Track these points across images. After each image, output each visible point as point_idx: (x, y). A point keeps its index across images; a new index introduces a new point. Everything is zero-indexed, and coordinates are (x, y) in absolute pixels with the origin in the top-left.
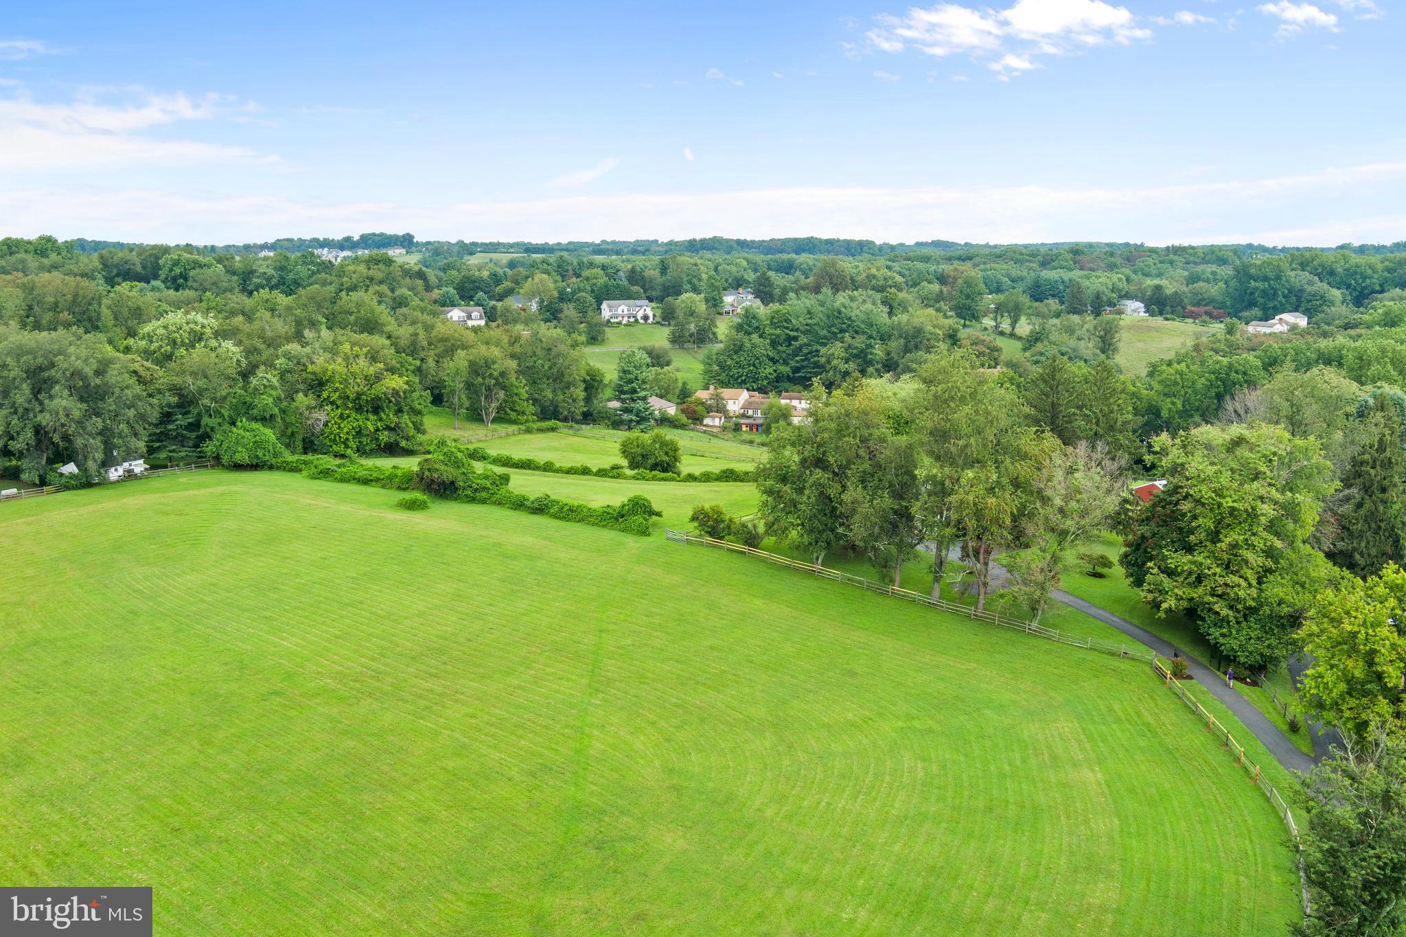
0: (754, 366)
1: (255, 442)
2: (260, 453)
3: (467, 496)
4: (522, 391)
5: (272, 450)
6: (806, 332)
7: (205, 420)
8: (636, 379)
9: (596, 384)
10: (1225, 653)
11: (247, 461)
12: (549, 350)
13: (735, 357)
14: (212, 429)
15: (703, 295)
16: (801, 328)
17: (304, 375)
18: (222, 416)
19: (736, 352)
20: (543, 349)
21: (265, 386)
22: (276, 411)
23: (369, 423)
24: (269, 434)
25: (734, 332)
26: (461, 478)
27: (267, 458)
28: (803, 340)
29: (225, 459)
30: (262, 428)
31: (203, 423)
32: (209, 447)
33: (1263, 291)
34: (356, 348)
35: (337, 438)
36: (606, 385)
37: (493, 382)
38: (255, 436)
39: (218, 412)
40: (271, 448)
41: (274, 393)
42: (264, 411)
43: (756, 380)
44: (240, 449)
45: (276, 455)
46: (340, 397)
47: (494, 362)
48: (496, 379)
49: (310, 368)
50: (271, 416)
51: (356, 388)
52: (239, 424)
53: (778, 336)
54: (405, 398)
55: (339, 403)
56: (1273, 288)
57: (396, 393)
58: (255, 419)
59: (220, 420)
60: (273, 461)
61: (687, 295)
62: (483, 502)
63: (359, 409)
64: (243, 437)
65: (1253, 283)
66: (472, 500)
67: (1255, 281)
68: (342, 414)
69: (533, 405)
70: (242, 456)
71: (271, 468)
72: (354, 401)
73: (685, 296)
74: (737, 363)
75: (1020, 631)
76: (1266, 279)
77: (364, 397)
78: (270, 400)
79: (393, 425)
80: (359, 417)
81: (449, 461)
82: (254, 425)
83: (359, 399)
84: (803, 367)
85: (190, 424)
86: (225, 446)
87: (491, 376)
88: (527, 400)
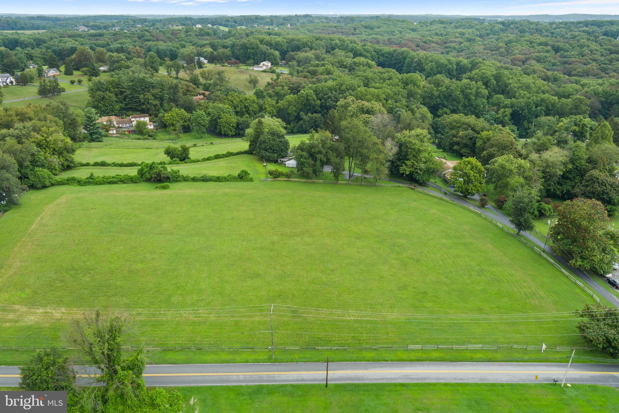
0: (112, 105)
6: (128, 89)
16: (126, 87)
28: (128, 92)
33: (253, 53)
41: (41, 154)
43: (113, 111)
53: (117, 92)
56: (256, 52)
60: (53, 182)
65: (249, 50)
67: (250, 49)
74: (104, 105)
76: (253, 48)
84: (129, 103)
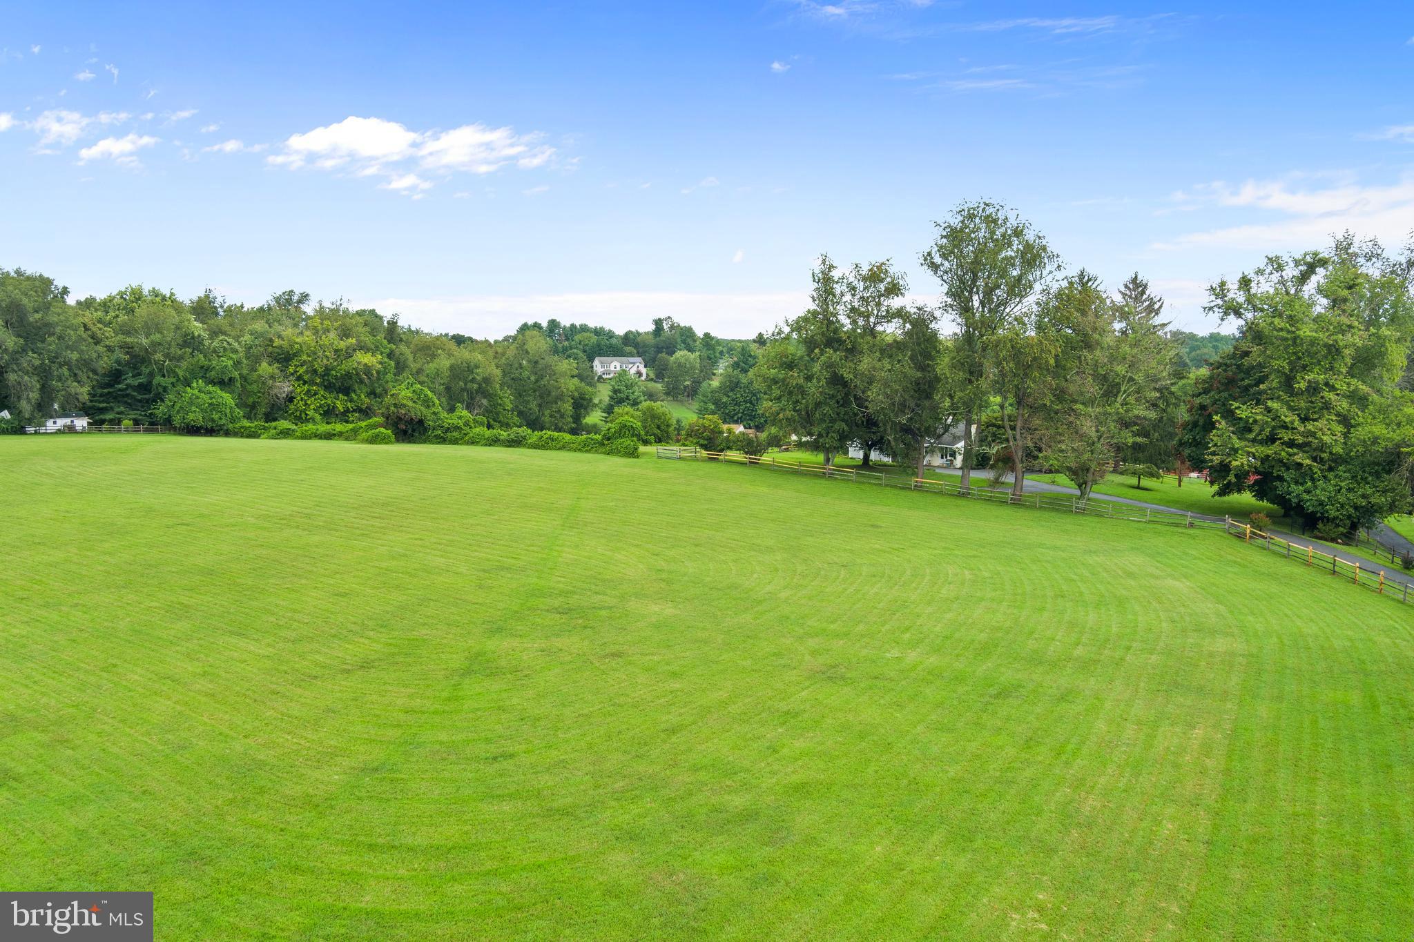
0: (751, 403)
1: (211, 404)
2: (216, 416)
3: (437, 437)
4: (507, 401)
5: (229, 415)
7: (158, 379)
8: (627, 398)
9: (585, 403)
10: (1311, 509)
11: (200, 423)
12: (536, 362)
13: (730, 394)
14: (165, 389)
15: (698, 353)
17: (270, 349)
18: (176, 375)
19: (732, 390)
20: (529, 361)
21: (225, 349)
22: (236, 374)
23: (338, 402)
24: (227, 398)
25: (730, 370)
26: (430, 417)
27: (223, 421)
29: (177, 420)
30: (219, 392)
31: (155, 382)
32: (161, 410)
34: (326, 322)
35: (303, 415)
36: (595, 405)
37: (476, 386)
38: (211, 398)
39: (172, 372)
40: (228, 411)
41: (234, 356)
42: (223, 373)
43: (753, 417)
44: (193, 408)
45: (233, 421)
46: (307, 372)
47: (477, 367)
48: (480, 385)
49: (277, 342)
50: (230, 379)
51: (325, 361)
52: (194, 385)
54: (378, 379)
55: (306, 377)
57: (367, 369)
58: (213, 383)
59: (174, 380)
60: (230, 426)
61: (682, 353)
62: (455, 442)
63: (329, 387)
64: (198, 398)
66: (442, 440)
68: (309, 391)
69: (518, 416)
70: (196, 417)
71: (227, 434)
72: (322, 376)
73: (679, 354)
74: (733, 400)
75: (1065, 512)
77: (334, 372)
78: (230, 363)
79: (364, 407)
80: (327, 395)
81: (419, 399)
82: (210, 388)
83: (328, 375)
85: (140, 385)
86: (177, 407)
87: (473, 380)
88: (513, 410)
